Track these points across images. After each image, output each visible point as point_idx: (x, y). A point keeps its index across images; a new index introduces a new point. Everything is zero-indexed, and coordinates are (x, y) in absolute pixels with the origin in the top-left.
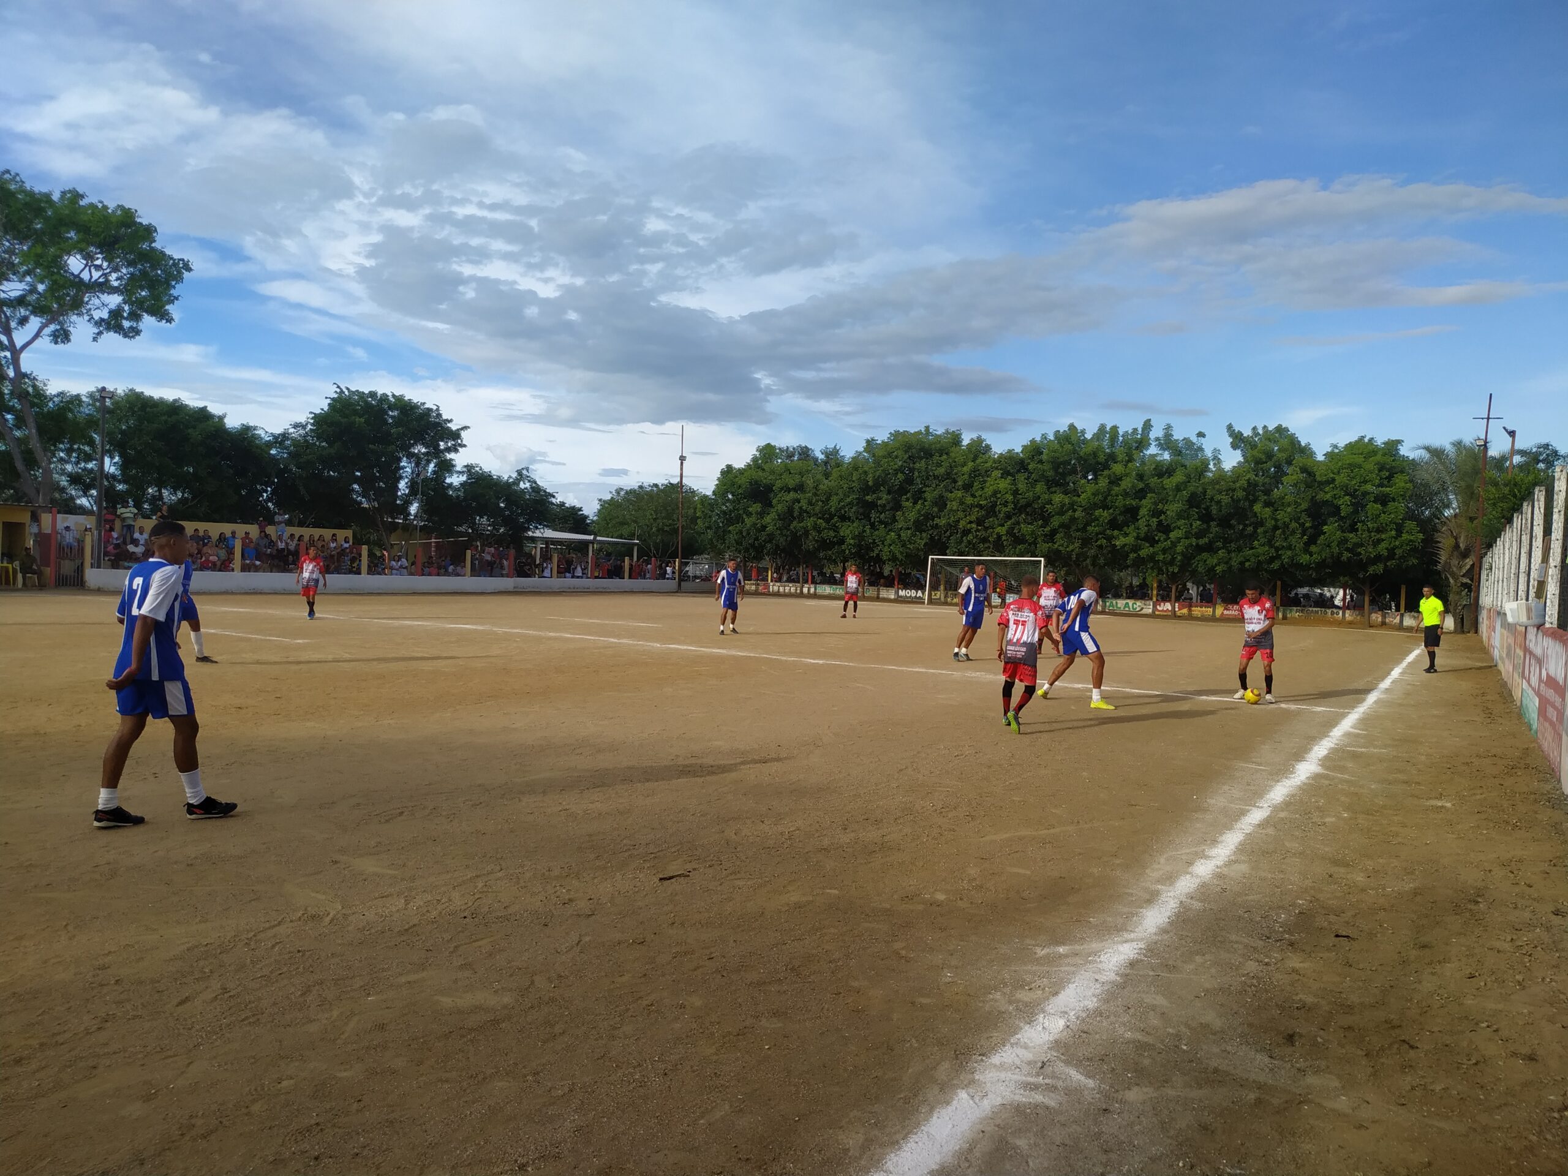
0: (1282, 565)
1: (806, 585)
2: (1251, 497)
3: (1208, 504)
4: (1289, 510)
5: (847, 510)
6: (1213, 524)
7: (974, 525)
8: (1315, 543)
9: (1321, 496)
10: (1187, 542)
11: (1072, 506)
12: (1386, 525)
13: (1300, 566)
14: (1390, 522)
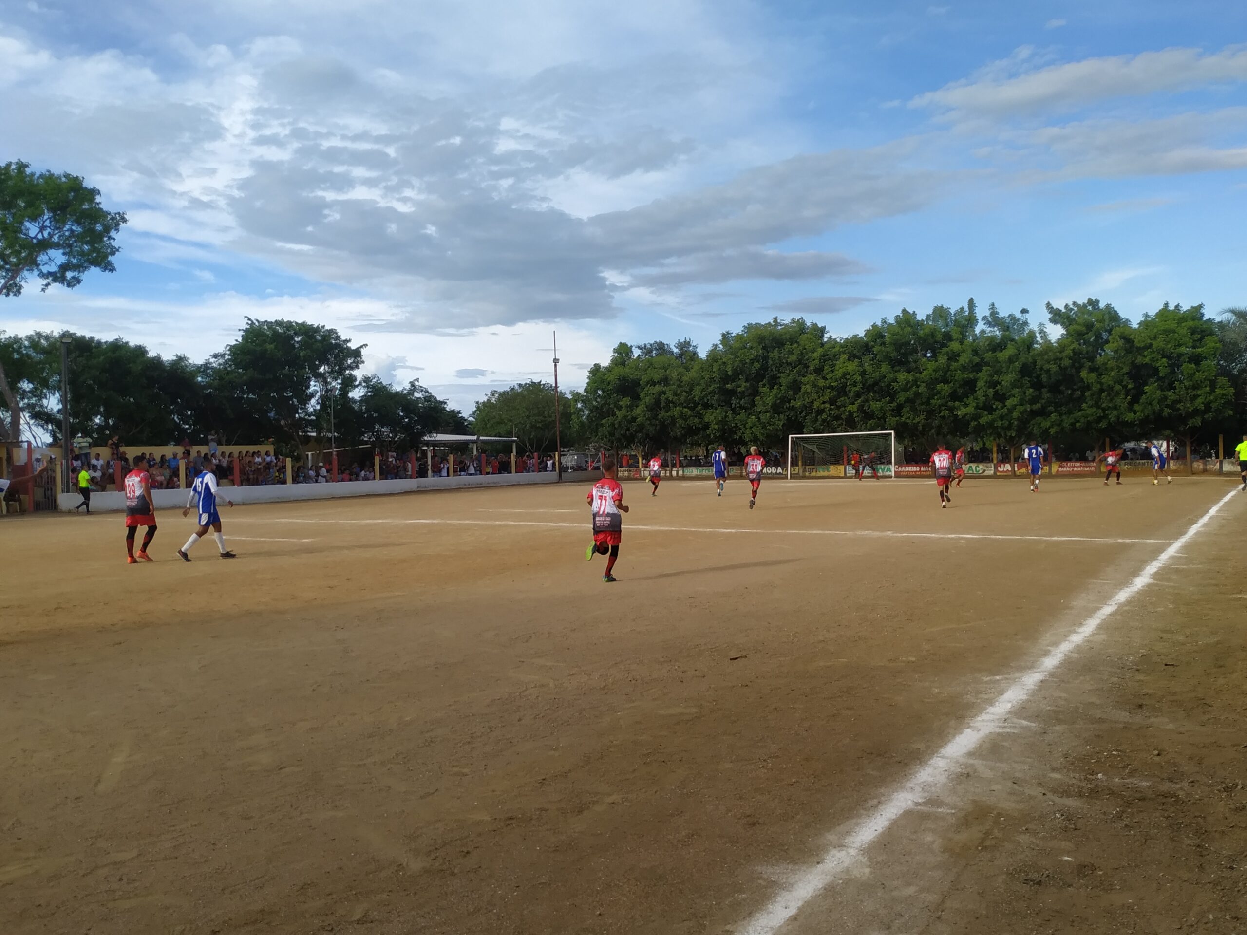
0: (1109, 424)
1: (674, 469)
2: (1077, 365)
3: (1038, 373)
4: (1112, 374)
5: (709, 398)
6: (1044, 390)
7: (827, 405)
8: (1138, 402)
9: (1140, 360)
10: (1022, 408)
11: (915, 383)
12: (1201, 382)
13: (1126, 424)
14: (1205, 379)
